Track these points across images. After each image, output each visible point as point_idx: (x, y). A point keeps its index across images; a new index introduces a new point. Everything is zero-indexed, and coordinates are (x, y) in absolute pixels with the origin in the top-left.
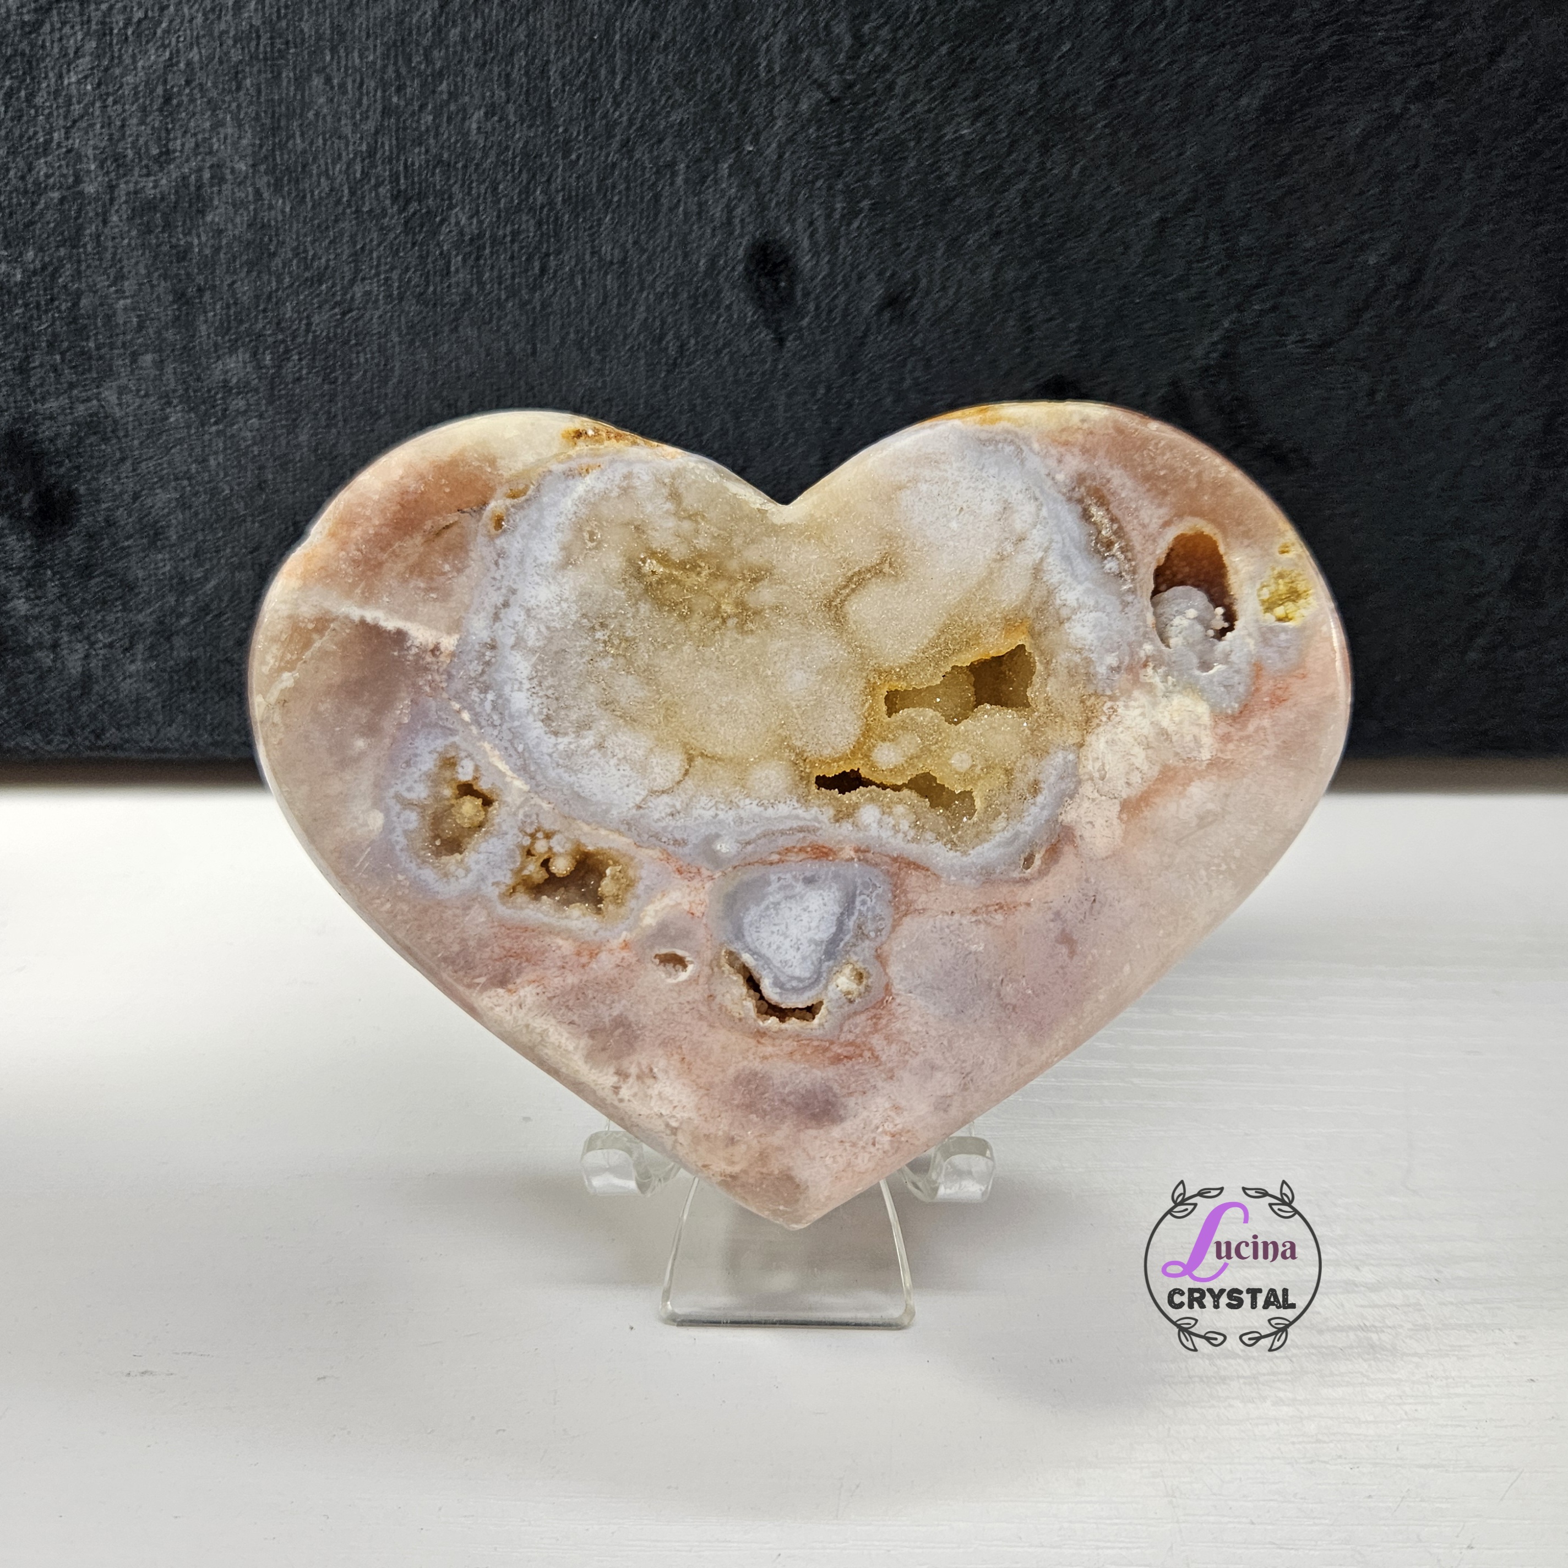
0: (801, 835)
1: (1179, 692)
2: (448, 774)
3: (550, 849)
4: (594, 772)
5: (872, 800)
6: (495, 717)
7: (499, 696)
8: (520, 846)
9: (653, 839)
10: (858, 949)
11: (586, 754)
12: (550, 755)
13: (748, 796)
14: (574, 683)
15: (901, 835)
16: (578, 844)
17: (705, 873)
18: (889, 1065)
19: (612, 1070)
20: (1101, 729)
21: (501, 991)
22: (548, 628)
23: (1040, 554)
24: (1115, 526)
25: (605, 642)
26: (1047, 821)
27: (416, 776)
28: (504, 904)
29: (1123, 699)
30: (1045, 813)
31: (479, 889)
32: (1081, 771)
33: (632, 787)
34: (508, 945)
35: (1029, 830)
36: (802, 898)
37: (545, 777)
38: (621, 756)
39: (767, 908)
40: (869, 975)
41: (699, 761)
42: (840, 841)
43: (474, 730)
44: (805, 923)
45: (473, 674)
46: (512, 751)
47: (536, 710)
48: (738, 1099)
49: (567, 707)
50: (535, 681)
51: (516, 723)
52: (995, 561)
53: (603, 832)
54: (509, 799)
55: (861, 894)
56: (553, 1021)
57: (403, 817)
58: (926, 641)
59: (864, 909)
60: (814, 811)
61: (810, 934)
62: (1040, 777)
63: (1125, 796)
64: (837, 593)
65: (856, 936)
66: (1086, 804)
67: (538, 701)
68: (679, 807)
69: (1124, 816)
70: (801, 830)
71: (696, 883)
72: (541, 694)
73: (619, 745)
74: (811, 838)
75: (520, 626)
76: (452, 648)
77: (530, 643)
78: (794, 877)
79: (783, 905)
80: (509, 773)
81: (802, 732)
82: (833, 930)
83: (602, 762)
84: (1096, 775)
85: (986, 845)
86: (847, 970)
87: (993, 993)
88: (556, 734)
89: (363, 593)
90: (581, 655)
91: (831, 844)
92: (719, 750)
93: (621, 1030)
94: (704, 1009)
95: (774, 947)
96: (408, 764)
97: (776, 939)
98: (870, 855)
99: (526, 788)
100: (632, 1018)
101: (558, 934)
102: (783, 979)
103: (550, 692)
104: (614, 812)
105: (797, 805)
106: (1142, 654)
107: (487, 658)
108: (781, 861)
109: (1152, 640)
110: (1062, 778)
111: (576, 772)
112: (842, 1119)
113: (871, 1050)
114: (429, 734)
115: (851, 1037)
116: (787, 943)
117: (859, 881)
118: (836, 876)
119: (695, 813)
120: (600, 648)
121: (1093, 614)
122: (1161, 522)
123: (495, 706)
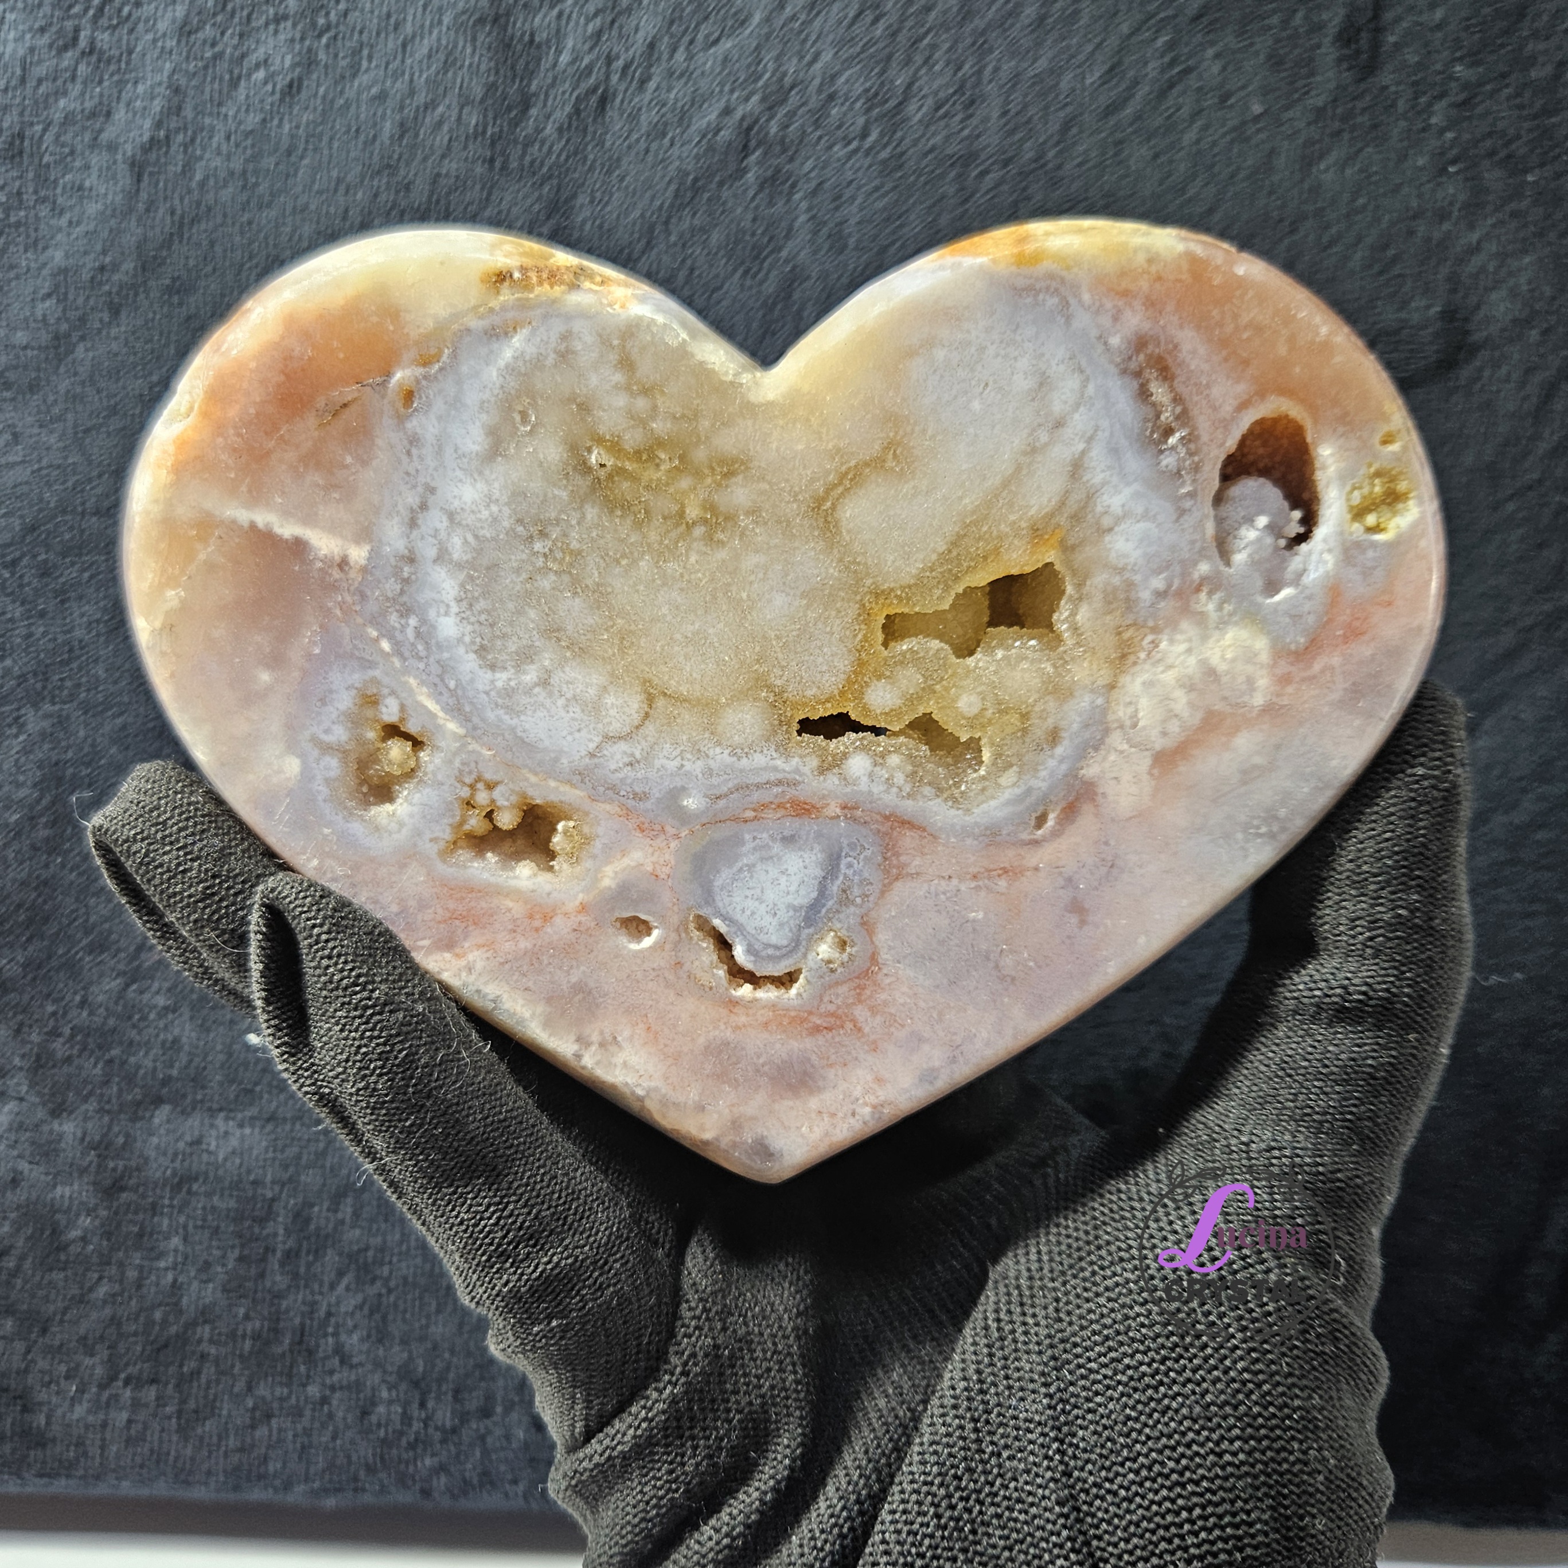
0: (779, 789)
1: (1236, 623)
2: (369, 713)
3: (493, 801)
4: (540, 714)
5: (864, 749)
6: (420, 647)
7: (423, 621)
8: (459, 798)
9: (610, 793)
10: (842, 916)
11: (528, 692)
12: (487, 693)
13: (719, 743)
14: (511, 606)
15: (895, 790)
16: (524, 796)
17: (671, 831)
18: (872, 1037)
19: (573, 1038)
20: (1138, 668)
21: (447, 956)
22: (476, 537)
23: (1081, 446)
24: (1178, 409)
25: (545, 555)
26: (1065, 776)
27: (334, 716)
28: (444, 861)
29: (1167, 631)
30: (1064, 767)
31: (415, 845)
32: (1111, 717)
33: (584, 733)
34: (451, 905)
35: (1044, 785)
36: (780, 859)
37: (483, 720)
38: (569, 695)
39: (741, 870)
40: (853, 943)
41: (660, 702)
42: (824, 797)
43: (397, 662)
44: (783, 887)
45: (390, 594)
46: (441, 688)
47: (467, 639)
48: (708, 1068)
49: (504, 636)
50: (465, 603)
51: (446, 655)
52: (1025, 453)
53: (552, 784)
54: (443, 744)
55: (847, 855)
56: (506, 988)
57: (322, 764)
58: (934, 557)
59: (850, 872)
60: (795, 761)
61: (790, 899)
62: (1063, 724)
63: (1158, 747)
64: (828, 491)
65: (840, 903)
66: (1112, 757)
67: (470, 628)
68: (638, 756)
69: (1156, 772)
70: (779, 783)
71: (659, 842)
72: (473, 619)
73: (568, 683)
74: (791, 792)
75: (443, 535)
76: (363, 562)
77: (456, 556)
78: (771, 837)
79: (759, 867)
80: (441, 714)
81: (783, 668)
82: (814, 895)
83: (548, 702)
84: (1128, 723)
85: (993, 803)
86: (829, 938)
87: (991, 965)
88: (493, 667)
89: (250, 491)
90: (518, 571)
91: (814, 801)
92: (684, 689)
93: (580, 996)
94: (671, 977)
95: (748, 912)
96: (323, 701)
97: (751, 904)
98: (859, 813)
99: (461, 731)
100: (592, 984)
101: (507, 895)
102: (758, 946)
103: (483, 617)
104: (565, 761)
105: (775, 755)
106: (1196, 576)
107: (406, 575)
108: (756, 818)
109: (1208, 558)
110: (1087, 726)
111: (518, 714)
112: (820, 1090)
113: (854, 1021)
114: (345, 666)
115: (832, 1008)
116: (763, 909)
117: (845, 842)
118: (819, 835)
119: (658, 763)
120: (540, 562)
121: (1142, 525)
122: (1235, 403)
123: (418, 634)
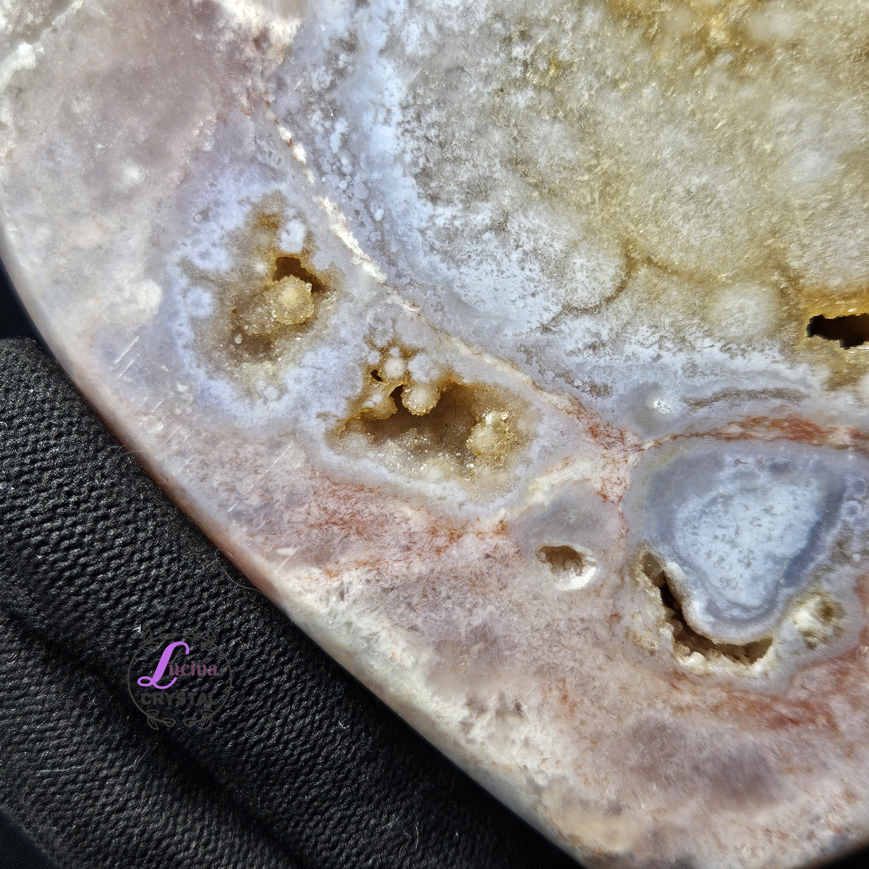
0: (777, 402)
2: (264, 239)
3: (408, 374)
4: (486, 267)
6: (345, 161)
7: (354, 127)
8: (363, 363)
9: (561, 381)
10: (832, 576)
11: (477, 237)
12: (423, 232)
13: (709, 334)
14: (471, 122)
16: (449, 371)
17: (631, 439)
18: (849, 738)
19: (464, 700)
21: (316, 572)
22: (440, 28)
25: (525, 64)
27: (216, 236)
28: (332, 446)
31: (296, 420)
33: (539, 298)
34: (332, 505)
36: (765, 492)
37: (412, 266)
38: (528, 247)
39: (714, 501)
40: (841, 614)
41: (643, 271)
42: (832, 419)
43: (311, 177)
44: (764, 530)
45: (316, 87)
46: (364, 217)
47: (408, 158)
48: (634, 758)
49: (457, 160)
50: (411, 113)
51: (376, 175)
53: (488, 360)
54: (355, 292)
55: (851, 498)
56: (387, 624)
57: (191, 297)
59: (850, 519)
60: (802, 369)
61: (770, 547)
65: (833, 558)
67: (412, 144)
68: (605, 336)
70: (779, 394)
71: (615, 453)
72: (419, 133)
73: (528, 231)
74: (792, 408)
75: (397, 19)
76: (288, 41)
77: (410, 49)
78: (760, 464)
79: (737, 501)
80: (358, 251)
81: (803, 247)
82: (802, 544)
83: (499, 254)
86: (813, 603)
88: (434, 199)
90: (487, 79)
91: (819, 422)
92: (676, 258)
93: (481, 645)
94: (603, 633)
95: (715, 558)
96: (205, 215)
97: (721, 548)
99: (381, 277)
100: (499, 630)
101: (407, 500)
102: (721, 604)
103: (433, 133)
104: (509, 332)
105: (779, 357)
107: (341, 64)
108: (742, 436)
111: (458, 264)
112: (771, 800)
113: (829, 716)
114: (241, 172)
115: (803, 695)
116: (734, 555)
117: (850, 480)
118: (819, 468)
119: (629, 349)
120: (517, 72)
123: (345, 141)
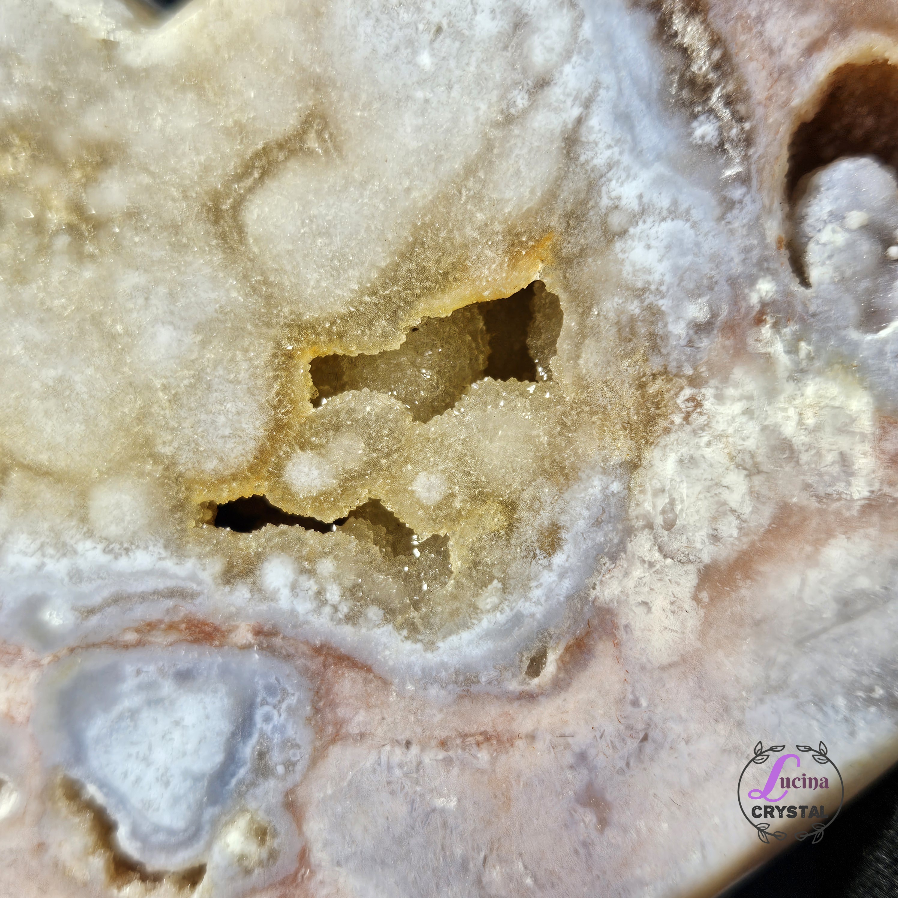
0: (170, 603)
1: (820, 372)
5: (284, 548)
10: (258, 791)
13: (90, 535)
15: (327, 610)
17: (28, 655)
20: (673, 437)
23: (576, 112)
24: (717, 54)
26: (569, 598)
29: (713, 382)
30: (567, 584)
32: (633, 512)
35: (539, 611)
36: (172, 703)
39: (121, 717)
40: (275, 834)
41: (15, 476)
42: (231, 617)
44: (176, 744)
52: (497, 125)
55: (264, 703)
58: (374, 275)
59: (268, 728)
60: (190, 564)
62: (564, 519)
63: (706, 558)
64: (227, 185)
65: (256, 771)
66: (638, 572)
69: (704, 596)
70: (172, 593)
71: (15, 671)
74: (186, 608)
78: (161, 672)
79: (144, 714)
81: (172, 430)
82: (219, 758)
84: (659, 520)
85: (465, 635)
86: (242, 822)
87: (471, 877)
91: (217, 620)
92: (44, 458)
94: (32, 863)
95: (132, 778)
97: (135, 766)
98: (278, 641)
102: (145, 828)
105: (164, 554)
106: (754, 299)
108: (139, 644)
109: (773, 274)
110: (598, 523)
116: (150, 775)
117: (260, 683)
118: (224, 673)
119: (12, 560)
121: (668, 226)
122: (804, 42)
